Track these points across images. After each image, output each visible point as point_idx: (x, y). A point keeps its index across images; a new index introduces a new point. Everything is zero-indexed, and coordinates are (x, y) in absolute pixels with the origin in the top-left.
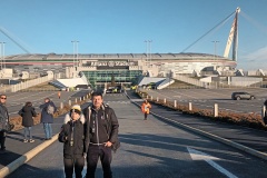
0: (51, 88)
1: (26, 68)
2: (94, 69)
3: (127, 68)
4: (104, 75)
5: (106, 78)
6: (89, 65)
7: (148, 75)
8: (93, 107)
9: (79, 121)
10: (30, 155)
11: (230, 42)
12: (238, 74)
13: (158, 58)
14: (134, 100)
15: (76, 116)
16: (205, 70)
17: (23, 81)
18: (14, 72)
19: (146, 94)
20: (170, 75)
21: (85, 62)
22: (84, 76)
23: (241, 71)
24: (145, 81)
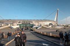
1: (3, 23)
3: (30, 23)
4: (23, 25)
5: (24, 26)
6: (20, 22)
7: (35, 25)
11: (56, 17)
12: (58, 25)
13: (38, 21)
16: (50, 24)
17: (2, 26)
19: (34, 30)
20: (41, 25)
21: (19, 22)
22: (18, 25)
23: (59, 24)
24: (34, 27)
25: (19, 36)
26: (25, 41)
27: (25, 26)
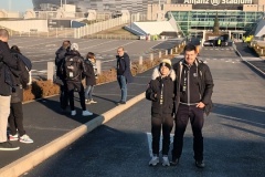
0: (127, 34)
2: (189, 8)
3: (240, 7)
4: (202, 17)
5: (206, 23)
6: (181, 2)
8: (185, 62)
9: (169, 78)
10: (108, 116)
14: (245, 59)
15: (166, 71)
17: (89, 23)
18: (78, 10)
22: (172, 19)
25: (173, 77)
26: (201, 105)
27: (212, 23)
